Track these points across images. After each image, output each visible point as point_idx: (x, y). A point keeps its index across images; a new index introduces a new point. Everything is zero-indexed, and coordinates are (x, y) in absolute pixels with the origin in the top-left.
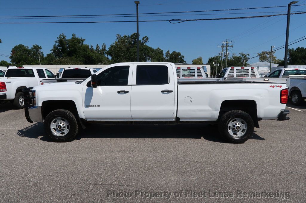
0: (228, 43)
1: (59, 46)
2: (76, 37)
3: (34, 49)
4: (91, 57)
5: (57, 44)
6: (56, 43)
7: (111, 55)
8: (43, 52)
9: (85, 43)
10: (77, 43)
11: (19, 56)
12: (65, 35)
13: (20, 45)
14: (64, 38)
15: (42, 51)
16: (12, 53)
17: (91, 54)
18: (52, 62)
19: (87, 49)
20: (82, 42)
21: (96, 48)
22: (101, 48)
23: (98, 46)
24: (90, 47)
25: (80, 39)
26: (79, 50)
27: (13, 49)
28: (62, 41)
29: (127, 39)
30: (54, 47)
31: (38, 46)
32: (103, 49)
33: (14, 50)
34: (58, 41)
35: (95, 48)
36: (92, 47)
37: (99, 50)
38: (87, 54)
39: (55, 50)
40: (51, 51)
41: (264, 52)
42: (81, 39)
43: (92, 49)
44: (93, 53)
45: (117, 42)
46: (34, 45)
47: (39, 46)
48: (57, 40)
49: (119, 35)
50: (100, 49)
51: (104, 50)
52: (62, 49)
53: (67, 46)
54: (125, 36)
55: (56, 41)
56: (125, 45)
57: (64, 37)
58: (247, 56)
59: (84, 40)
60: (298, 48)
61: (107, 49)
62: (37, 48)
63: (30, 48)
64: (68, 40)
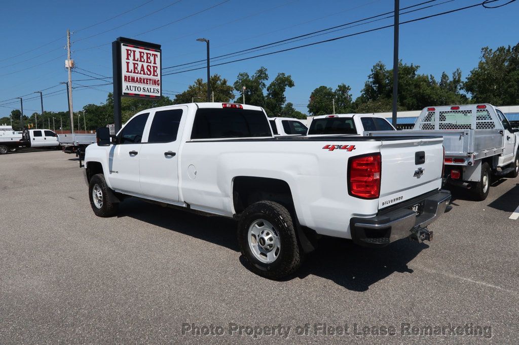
1: (374, 83)
2: (402, 65)
3: (339, 91)
4: (427, 97)
5: (371, 80)
6: (370, 78)
7: (473, 91)
8: (351, 95)
9: (418, 73)
10: (403, 74)
11: (318, 103)
12: (383, 63)
13: (321, 87)
14: (381, 69)
15: (349, 93)
16: (310, 99)
17: (428, 91)
18: (356, 110)
19: (421, 83)
20: (414, 72)
21: (442, 80)
22: (451, 79)
23: (444, 76)
24: (429, 77)
25: (410, 66)
26: (406, 85)
27: (312, 93)
28: (377, 76)
29: (507, 55)
30: (366, 85)
31: (344, 86)
32: (455, 79)
33: (313, 96)
34: (373, 74)
35: (438, 80)
36: (432, 78)
37: (446, 83)
38: (421, 91)
39: (368, 90)
40: (361, 92)
42: (412, 66)
43: (434, 82)
44: (433, 88)
45: (483, 63)
46: (340, 85)
47: (347, 86)
48: (371, 73)
49: (487, 49)
50: (448, 81)
51: (456, 81)
52: (379, 88)
53: (387, 81)
54: (501, 50)
55: (370, 75)
56: (500, 68)
57: (381, 67)
59: (417, 67)
61: (464, 79)
62: (344, 89)
63: (333, 91)
64: (388, 72)
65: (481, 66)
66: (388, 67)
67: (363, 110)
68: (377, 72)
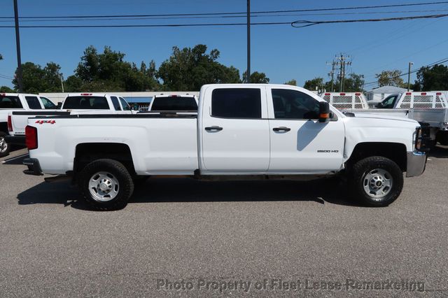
0: (343, 58)
1: (87, 64)
2: (111, 51)
3: (49, 69)
5: (84, 61)
6: (82, 60)
7: (163, 78)
8: (62, 74)
9: (124, 60)
10: (113, 59)
11: (27, 79)
12: (95, 47)
13: (27, 63)
14: (93, 53)
15: (60, 72)
16: (15, 75)
17: (135, 76)
19: (128, 69)
20: (121, 58)
21: (141, 68)
22: (148, 67)
23: (143, 65)
24: (132, 65)
25: (118, 53)
26: (116, 69)
28: (90, 57)
30: (79, 66)
31: (54, 65)
32: (151, 68)
35: (139, 67)
36: (134, 65)
37: (145, 70)
38: (129, 75)
39: (81, 70)
41: (385, 72)
43: (136, 68)
44: (138, 74)
45: (173, 58)
46: (49, 63)
47: (57, 65)
48: (84, 55)
49: (176, 48)
51: (152, 70)
52: (90, 69)
53: (99, 64)
54: (185, 50)
55: (83, 57)
56: (185, 63)
57: (94, 51)
58: (361, 79)
59: (123, 55)
60: (436, 65)
61: (157, 69)
62: (53, 68)
63: (42, 68)
64: (100, 56)
65: (172, 60)
66: (100, 52)
68: (90, 55)
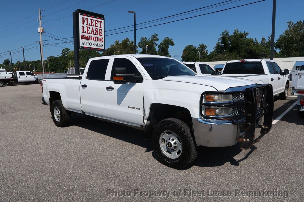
1: (222, 43)
2: (238, 32)
3: (200, 48)
4: (254, 51)
5: (220, 41)
6: (219, 40)
7: (280, 47)
8: (207, 50)
9: (248, 37)
10: (239, 38)
11: (188, 55)
12: (228, 31)
13: (189, 46)
14: (226, 35)
15: (206, 49)
16: (183, 53)
17: (254, 48)
18: (212, 59)
19: (250, 43)
20: (245, 36)
21: (262, 41)
23: (263, 39)
24: (254, 40)
25: (243, 33)
26: (241, 44)
27: (184, 49)
28: (224, 39)
29: (302, 26)
30: (217, 44)
31: (203, 45)
32: (269, 41)
33: (185, 51)
34: (221, 38)
35: (260, 41)
36: (256, 40)
37: (264, 43)
38: (250, 48)
39: (218, 47)
40: (214, 48)
42: (244, 33)
43: (257, 42)
44: (257, 46)
45: (288, 31)
46: (200, 44)
47: (205, 45)
48: (220, 37)
49: (290, 22)
50: (266, 42)
52: (224, 46)
53: (230, 42)
54: (299, 23)
55: (220, 38)
56: (298, 34)
57: (227, 33)
59: (247, 34)
62: (203, 47)
63: (197, 48)
64: (230, 36)
65: (287, 33)
66: (231, 33)
67: (217, 59)
68: (224, 36)
